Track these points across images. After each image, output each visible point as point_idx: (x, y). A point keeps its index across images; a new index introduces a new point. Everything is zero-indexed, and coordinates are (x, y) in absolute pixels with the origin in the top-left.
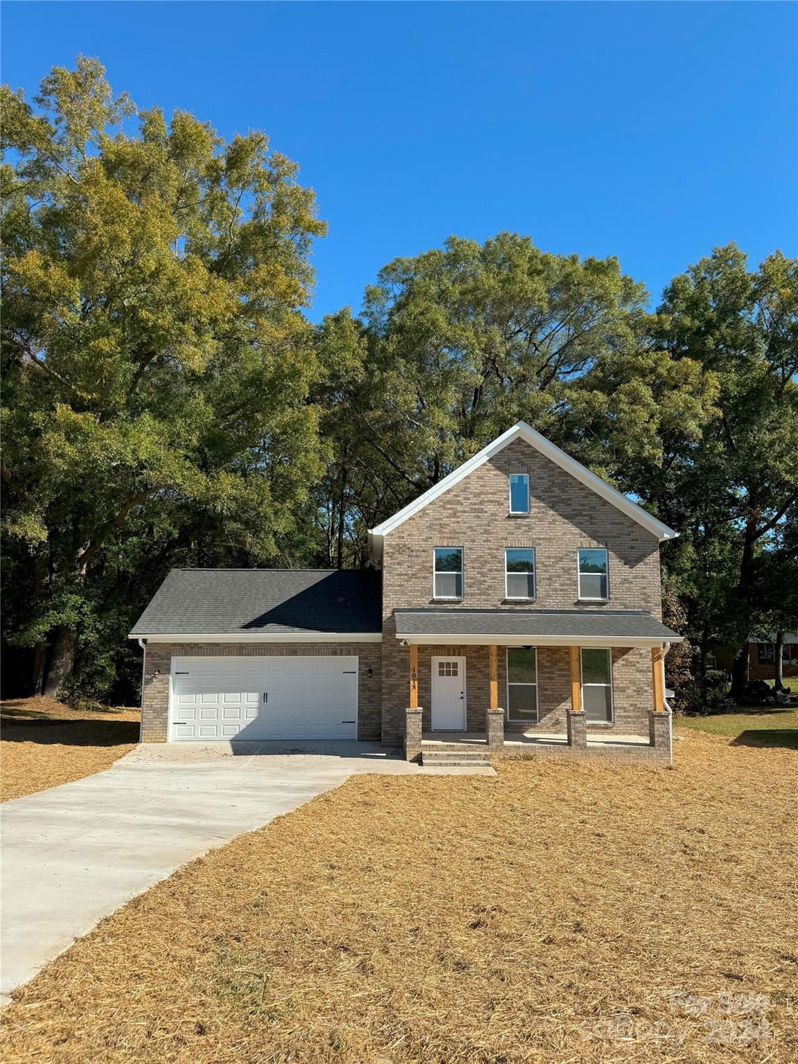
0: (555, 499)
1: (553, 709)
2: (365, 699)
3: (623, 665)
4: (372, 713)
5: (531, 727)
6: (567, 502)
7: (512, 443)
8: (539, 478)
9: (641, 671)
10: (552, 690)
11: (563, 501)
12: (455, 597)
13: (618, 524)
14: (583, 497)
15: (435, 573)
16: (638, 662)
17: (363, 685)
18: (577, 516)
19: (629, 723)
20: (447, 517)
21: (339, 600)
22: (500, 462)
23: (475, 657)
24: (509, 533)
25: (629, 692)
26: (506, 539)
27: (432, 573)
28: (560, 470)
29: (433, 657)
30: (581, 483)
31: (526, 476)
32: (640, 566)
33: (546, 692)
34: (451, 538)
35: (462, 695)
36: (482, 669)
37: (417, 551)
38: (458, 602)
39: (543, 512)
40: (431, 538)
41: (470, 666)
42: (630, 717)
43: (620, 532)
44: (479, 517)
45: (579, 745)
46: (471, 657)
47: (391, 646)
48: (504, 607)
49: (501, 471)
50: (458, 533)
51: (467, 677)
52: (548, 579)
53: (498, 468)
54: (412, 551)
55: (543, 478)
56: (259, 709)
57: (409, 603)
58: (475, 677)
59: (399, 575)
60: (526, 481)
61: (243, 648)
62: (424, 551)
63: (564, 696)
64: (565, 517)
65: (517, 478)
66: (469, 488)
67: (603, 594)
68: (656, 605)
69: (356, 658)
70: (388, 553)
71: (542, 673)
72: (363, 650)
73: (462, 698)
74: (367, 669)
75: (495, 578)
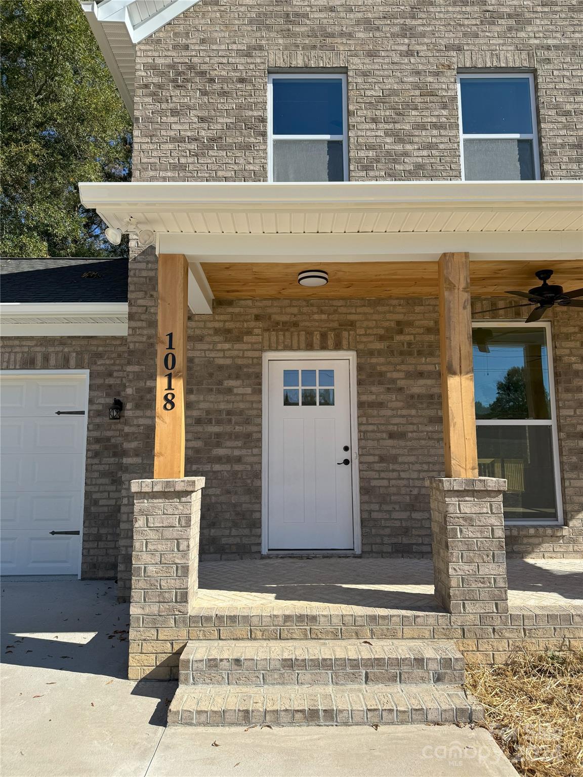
2: (103, 474)
5: (542, 532)
15: (272, 137)
17: (97, 440)
23: (380, 353)
24: (465, 35)
26: (459, 49)
27: (264, 134)
29: (268, 355)
34: (313, 48)
35: (346, 455)
36: (401, 383)
37: (224, 80)
40: (261, 48)
41: (367, 377)
46: (371, 353)
50: (332, 35)
51: (361, 405)
52: (574, 146)
54: (212, 80)
58: (381, 405)
59: (173, 140)
62: (242, 80)
69: (83, 375)
70: (146, 86)
71: (567, 390)
72: (99, 355)
73: (346, 462)
74: (110, 401)
75: (430, 146)
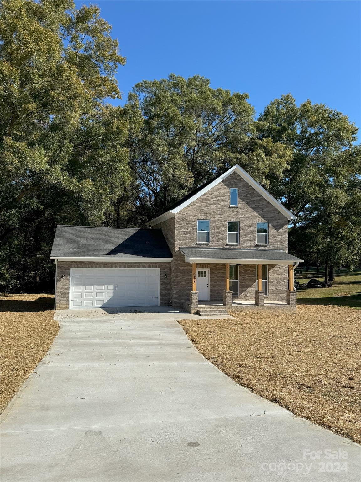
0: (249, 200)
1: (245, 291)
2: (163, 288)
3: (272, 272)
4: (166, 294)
5: (236, 298)
6: (253, 202)
7: (232, 174)
8: (243, 191)
9: (279, 274)
10: (245, 283)
11: (252, 201)
12: (206, 242)
13: (273, 212)
14: (260, 200)
15: (198, 231)
16: (278, 271)
17: (162, 281)
18: (257, 208)
19: (274, 296)
20: (204, 206)
21: (147, 243)
22: (226, 182)
23: (214, 269)
24: (229, 215)
25: (274, 283)
26: (228, 217)
27: (197, 231)
28: (251, 188)
29: (196, 269)
30: (259, 194)
31: (237, 189)
32: (281, 230)
33: (242, 284)
34: (205, 216)
35: (208, 285)
36: (217, 274)
37: (190, 221)
38: (208, 245)
39: (244, 206)
40: (196, 215)
41: (211, 273)
42: (274, 293)
43: (273, 216)
44: (217, 207)
45: (261, 305)
46: (212, 269)
47: (178, 264)
48: (226, 247)
49: (227, 186)
50: (208, 214)
51: (210, 277)
52: (244, 235)
53: (226, 185)
54: (188, 221)
55: (244, 191)
56: (114, 292)
57: (186, 245)
58: (214, 277)
59: (182, 232)
60: (237, 192)
61: (106, 264)
62: (193, 221)
63: (249, 285)
64: (253, 208)
65: (233, 190)
66: (213, 193)
67: (266, 243)
68: (286, 247)
69: (159, 269)
70: (177, 222)
71: (241, 275)
72: (162, 266)
73: (207, 286)
74: (164, 274)
75: (223, 234)
